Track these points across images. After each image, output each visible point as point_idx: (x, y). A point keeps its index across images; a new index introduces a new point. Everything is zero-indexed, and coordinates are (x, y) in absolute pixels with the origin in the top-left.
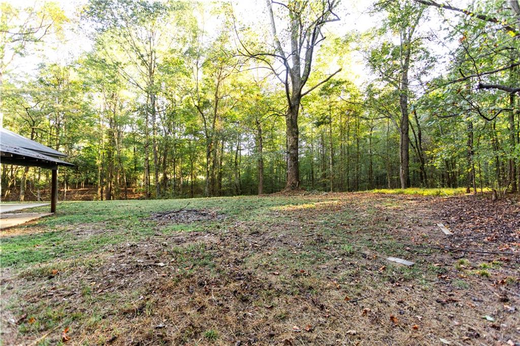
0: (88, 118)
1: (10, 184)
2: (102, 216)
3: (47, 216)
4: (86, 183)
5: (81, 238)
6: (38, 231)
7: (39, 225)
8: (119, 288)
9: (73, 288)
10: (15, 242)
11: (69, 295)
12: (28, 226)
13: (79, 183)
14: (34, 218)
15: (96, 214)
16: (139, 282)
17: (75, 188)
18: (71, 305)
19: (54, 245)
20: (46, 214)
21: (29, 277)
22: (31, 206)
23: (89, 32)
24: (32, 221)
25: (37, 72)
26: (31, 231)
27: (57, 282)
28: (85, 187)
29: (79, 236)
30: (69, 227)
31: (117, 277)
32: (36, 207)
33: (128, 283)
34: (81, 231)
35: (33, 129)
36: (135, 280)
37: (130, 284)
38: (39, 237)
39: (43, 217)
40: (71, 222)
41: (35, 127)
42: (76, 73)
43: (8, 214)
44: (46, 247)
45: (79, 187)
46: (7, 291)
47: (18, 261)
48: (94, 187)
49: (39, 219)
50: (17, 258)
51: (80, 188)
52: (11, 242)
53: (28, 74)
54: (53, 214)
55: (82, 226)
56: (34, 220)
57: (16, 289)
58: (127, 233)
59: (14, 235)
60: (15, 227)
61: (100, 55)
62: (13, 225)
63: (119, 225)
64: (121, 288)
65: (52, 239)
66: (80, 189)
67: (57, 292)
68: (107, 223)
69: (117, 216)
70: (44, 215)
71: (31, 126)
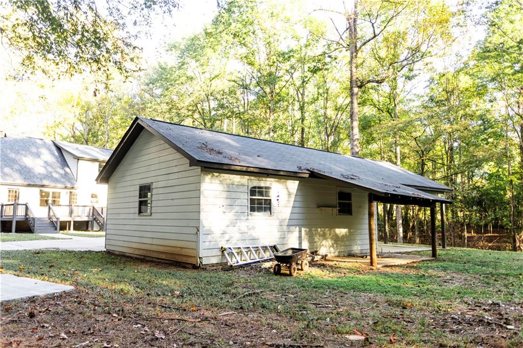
0: (490, 130)
1: (411, 225)
2: (484, 268)
3: (426, 261)
4: (495, 227)
5: (446, 286)
6: (413, 272)
7: (416, 268)
8: (450, 331)
9: (415, 319)
10: (392, 277)
11: (409, 322)
12: (408, 266)
13: (486, 225)
14: (415, 261)
15: (478, 265)
16: (472, 333)
17: (481, 233)
18: (407, 327)
19: (419, 286)
20: (427, 259)
21: (390, 303)
22: (419, 250)
23: (479, 16)
24: (412, 263)
25: (428, 91)
26: (407, 271)
27: (407, 312)
28: (493, 233)
29: (445, 284)
30: (442, 274)
31: (454, 322)
32: (423, 251)
33: (461, 330)
34: (450, 279)
35: (423, 160)
36: (469, 330)
37: (462, 332)
38: (411, 278)
39: (423, 261)
40: (445, 269)
41: (424, 158)
42: (467, 77)
43: (397, 254)
44: (413, 287)
45: (486, 231)
46: (375, 307)
47: (389, 291)
48: (507, 233)
49: (419, 262)
50: (389, 289)
51: (488, 233)
52: (390, 277)
53: (420, 96)
54: (433, 260)
55: (454, 275)
56: (414, 262)
57: (381, 308)
58: (499, 291)
59: (394, 272)
60: (397, 266)
61: (496, 39)
62: (396, 264)
63: (497, 281)
64: (452, 332)
65: (420, 281)
66: (486, 235)
67: (403, 318)
68: (484, 277)
69: (504, 272)
70: (424, 258)
71: (421, 157)
